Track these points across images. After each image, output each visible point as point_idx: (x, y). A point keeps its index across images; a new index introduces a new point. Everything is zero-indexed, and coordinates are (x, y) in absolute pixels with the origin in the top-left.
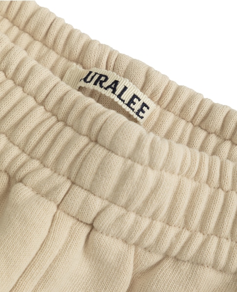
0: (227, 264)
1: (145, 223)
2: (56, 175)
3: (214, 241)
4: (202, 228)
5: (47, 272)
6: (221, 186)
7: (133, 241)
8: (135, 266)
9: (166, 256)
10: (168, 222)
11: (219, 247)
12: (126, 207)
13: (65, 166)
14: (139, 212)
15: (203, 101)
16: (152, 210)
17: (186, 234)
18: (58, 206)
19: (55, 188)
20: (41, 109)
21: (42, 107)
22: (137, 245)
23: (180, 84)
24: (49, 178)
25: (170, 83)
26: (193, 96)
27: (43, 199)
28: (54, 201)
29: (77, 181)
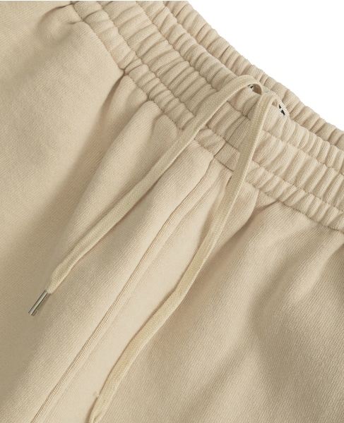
0: (315, 214)
1: (270, 176)
2: (215, 135)
3: (312, 197)
4: (305, 187)
5: (202, 198)
6: (325, 163)
7: (260, 187)
8: (257, 203)
9: (278, 200)
10: (284, 178)
11: (313, 202)
12: (260, 164)
13: (222, 130)
14: (267, 169)
15: (319, 120)
16: (276, 168)
17: (294, 189)
18: (214, 156)
19: (215, 144)
20: (209, 86)
21: (210, 85)
22: (261, 189)
23: (306, 105)
24: (210, 136)
25: (300, 103)
26: (313, 115)
27: (205, 150)
28: (213, 152)
29: (230, 141)
